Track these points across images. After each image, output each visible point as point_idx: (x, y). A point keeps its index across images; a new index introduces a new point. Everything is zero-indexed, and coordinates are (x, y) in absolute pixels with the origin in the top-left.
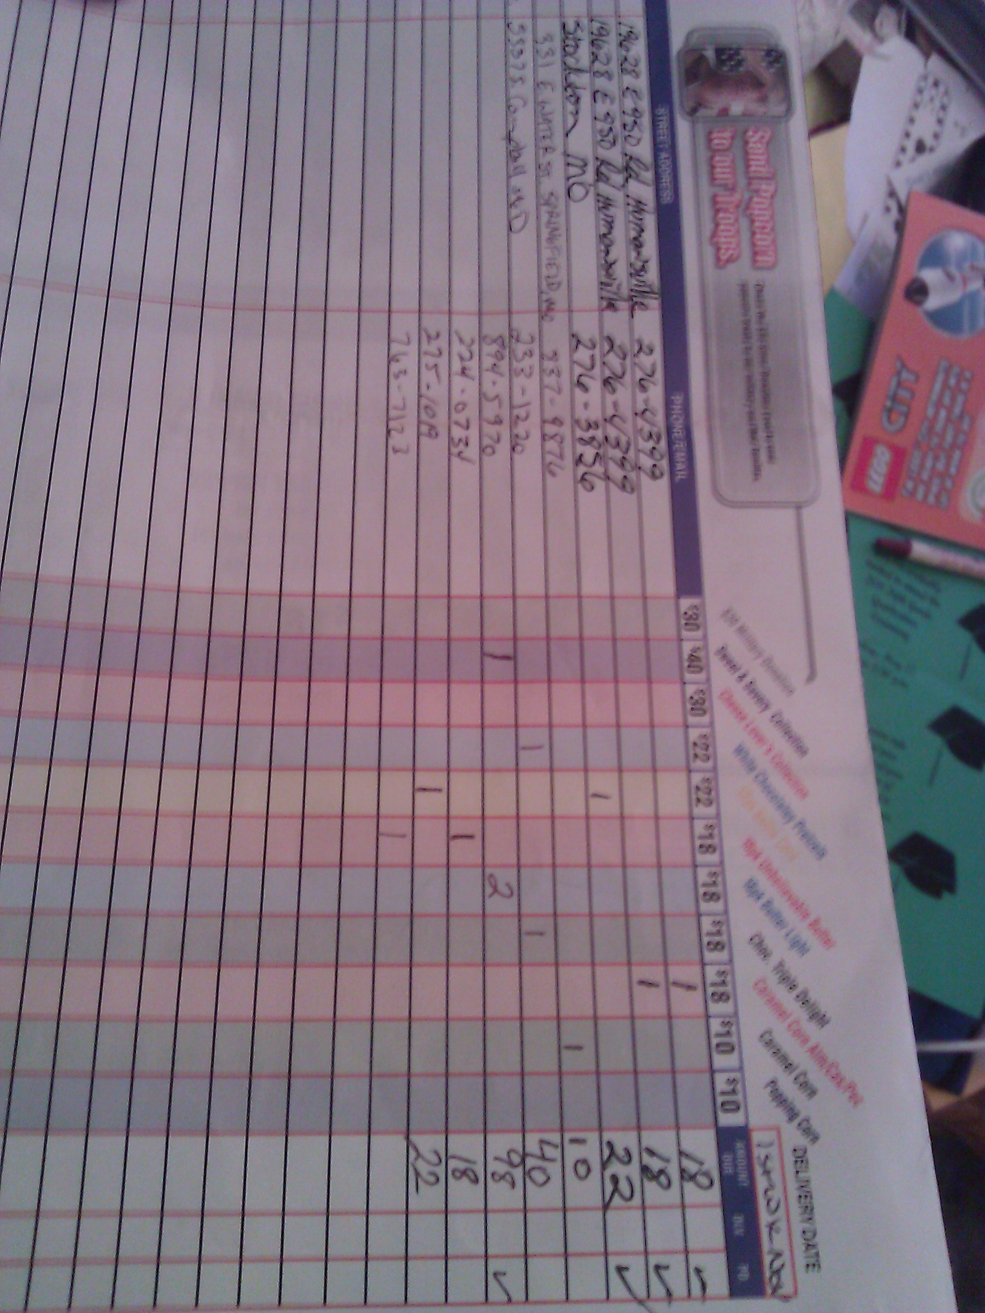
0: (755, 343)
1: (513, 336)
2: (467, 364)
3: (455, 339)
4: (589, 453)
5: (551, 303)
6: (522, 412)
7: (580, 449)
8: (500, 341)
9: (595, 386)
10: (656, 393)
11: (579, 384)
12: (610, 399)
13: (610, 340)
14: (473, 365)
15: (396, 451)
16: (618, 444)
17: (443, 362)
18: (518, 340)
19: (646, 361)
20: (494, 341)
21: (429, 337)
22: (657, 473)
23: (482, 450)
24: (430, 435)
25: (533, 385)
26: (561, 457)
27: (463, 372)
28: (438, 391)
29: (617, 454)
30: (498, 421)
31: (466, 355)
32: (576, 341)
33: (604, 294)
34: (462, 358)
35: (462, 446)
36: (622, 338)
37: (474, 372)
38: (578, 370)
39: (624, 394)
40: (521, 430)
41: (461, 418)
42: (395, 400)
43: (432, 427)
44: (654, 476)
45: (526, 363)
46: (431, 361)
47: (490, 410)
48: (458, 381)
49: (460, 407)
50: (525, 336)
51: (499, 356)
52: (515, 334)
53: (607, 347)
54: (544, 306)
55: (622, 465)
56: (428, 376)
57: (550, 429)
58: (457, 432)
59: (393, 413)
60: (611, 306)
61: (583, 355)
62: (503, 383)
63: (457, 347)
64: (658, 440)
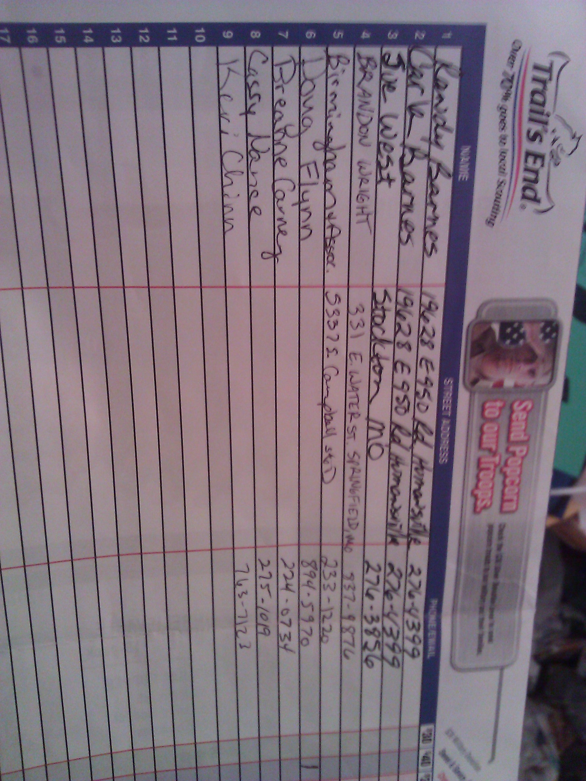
0: (492, 565)
1: (322, 560)
2: (289, 581)
3: (281, 564)
4: (371, 640)
5: (350, 538)
6: (328, 614)
7: (366, 637)
8: (313, 564)
9: (378, 595)
10: (420, 599)
11: (368, 594)
12: (388, 603)
13: (391, 566)
14: (294, 582)
15: (241, 647)
16: (391, 634)
17: (272, 582)
18: (326, 564)
19: (415, 579)
20: (309, 564)
21: (262, 565)
22: (416, 653)
23: (300, 642)
24: (265, 634)
25: (335, 596)
26: (353, 645)
27: (287, 588)
28: (269, 603)
29: (390, 641)
30: (311, 619)
31: (289, 575)
32: (367, 566)
33: (389, 531)
34: (286, 578)
35: (286, 641)
36: (400, 564)
37: (295, 587)
38: (367, 585)
39: (397, 601)
40: (326, 625)
41: (286, 619)
42: (240, 612)
43: (266, 627)
44: (413, 656)
45: (331, 581)
46: (263, 582)
47: (305, 613)
48: (284, 594)
49: (285, 612)
50: (331, 562)
51: (312, 575)
52: (324, 559)
53: (388, 570)
54: (345, 541)
55: (393, 649)
56: (263, 593)
57: (346, 623)
58: (284, 630)
59: (238, 620)
60: (394, 541)
61: (372, 575)
62: (315, 594)
63: (283, 570)
64: (418, 629)
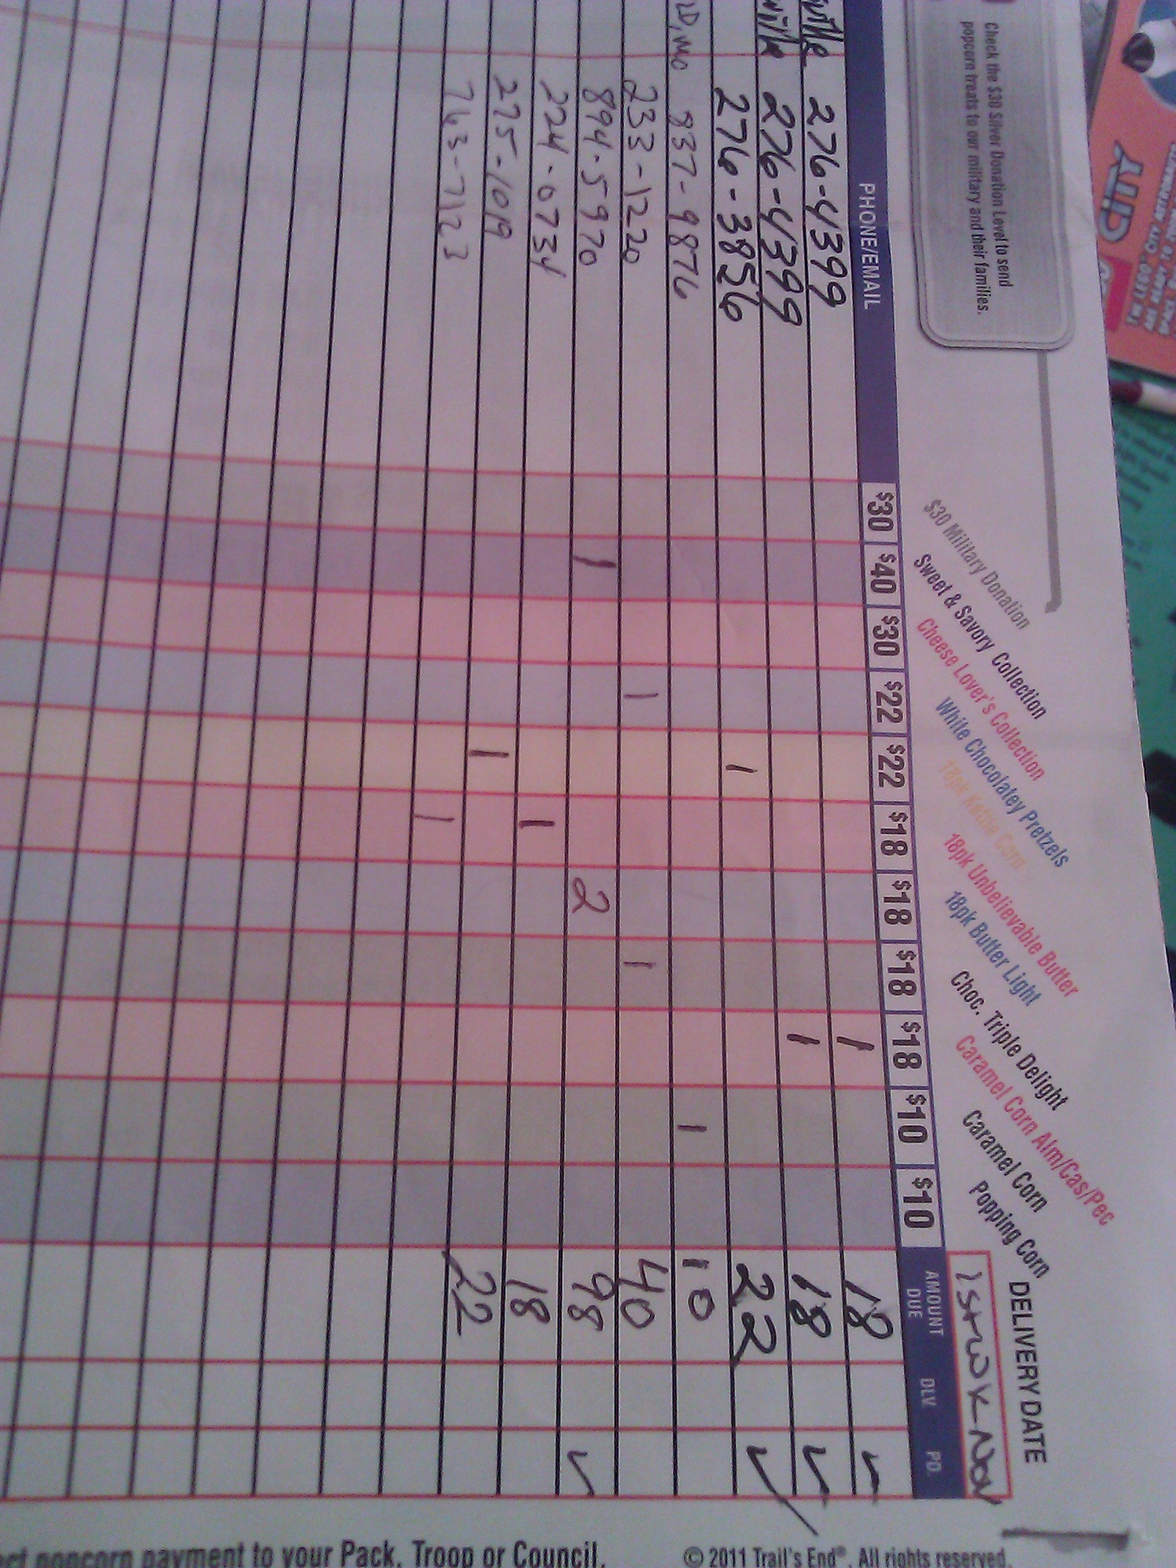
0: (983, 109)
1: (627, 89)
2: (556, 129)
3: (540, 91)
4: (735, 265)
5: (682, 42)
6: (638, 203)
7: (722, 258)
8: (607, 96)
9: (747, 165)
10: (836, 180)
11: (723, 162)
12: (768, 184)
13: (770, 99)
14: (566, 131)
15: (448, 255)
16: (779, 254)
17: (521, 127)
18: (633, 96)
19: (822, 130)
20: (599, 97)
21: (502, 90)
22: (837, 296)
23: (576, 256)
24: (500, 233)
25: (654, 162)
26: (695, 270)
27: (552, 141)
28: (513, 169)
29: (778, 267)
30: (602, 215)
31: (557, 116)
32: (719, 99)
33: (763, 31)
34: (550, 121)
35: (547, 251)
36: (787, 96)
37: (568, 142)
38: (721, 142)
39: (788, 180)
40: (635, 231)
41: (546, 209)
42: (449, 179)
43: (503, 221)
44: (831, 302)
45: (645, 131)
46: (504, 124)
47: (590, 199)
48: (544, 155)
49: (545, 193)
50: (643, 91)
51: (604, 119)
52: (629, 86)
53: (765, 109)
54: (673, 48)
55: (785, 285)
56: (499, 146)
57: (679, 229)
58: (541, 230)
59: (445, 199)
60: (773, 50)
61: (730, 120)
62: (610, 158)
63: (542, 105)
64: (839, 250)
